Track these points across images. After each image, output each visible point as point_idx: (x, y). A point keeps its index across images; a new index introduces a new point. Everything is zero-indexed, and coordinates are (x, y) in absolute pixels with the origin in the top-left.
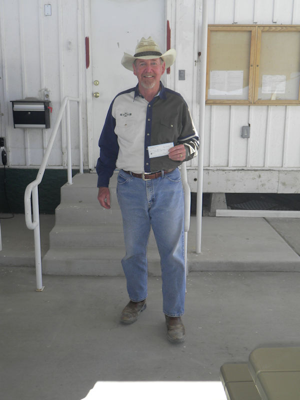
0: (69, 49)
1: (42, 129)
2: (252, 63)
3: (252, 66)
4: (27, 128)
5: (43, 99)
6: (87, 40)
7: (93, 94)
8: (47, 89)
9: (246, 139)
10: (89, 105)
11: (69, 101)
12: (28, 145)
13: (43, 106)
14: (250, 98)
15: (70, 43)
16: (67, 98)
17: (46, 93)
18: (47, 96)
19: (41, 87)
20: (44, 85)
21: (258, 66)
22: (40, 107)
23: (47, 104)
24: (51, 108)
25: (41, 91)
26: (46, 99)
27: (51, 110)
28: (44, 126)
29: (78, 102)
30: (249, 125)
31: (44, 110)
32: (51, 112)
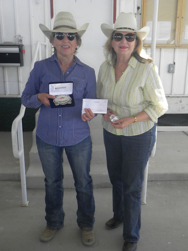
0: (37, 3)
1: (17, 67)
2: (178, 15)
3: (178, 18)
4: (5, 66)
5: (17, 43)
8: (20, 35)
9: (171, 74)
11: (40, 45)
12: (7, 79)
13: (18, 49)
14: (176, 43)
16: (39, 43)
17: (20, 38)
18: (21, 41)
19: (16, 34)
20: (18, 32)
21: (182, 18)
22: (16, 50)
23: (20, 47)
25: (15, 37)
26: (20, 43)
27: (24, 52)
28: (19, 64)
29: (45, 46)
30: (174, 63)
31: (19, 52)
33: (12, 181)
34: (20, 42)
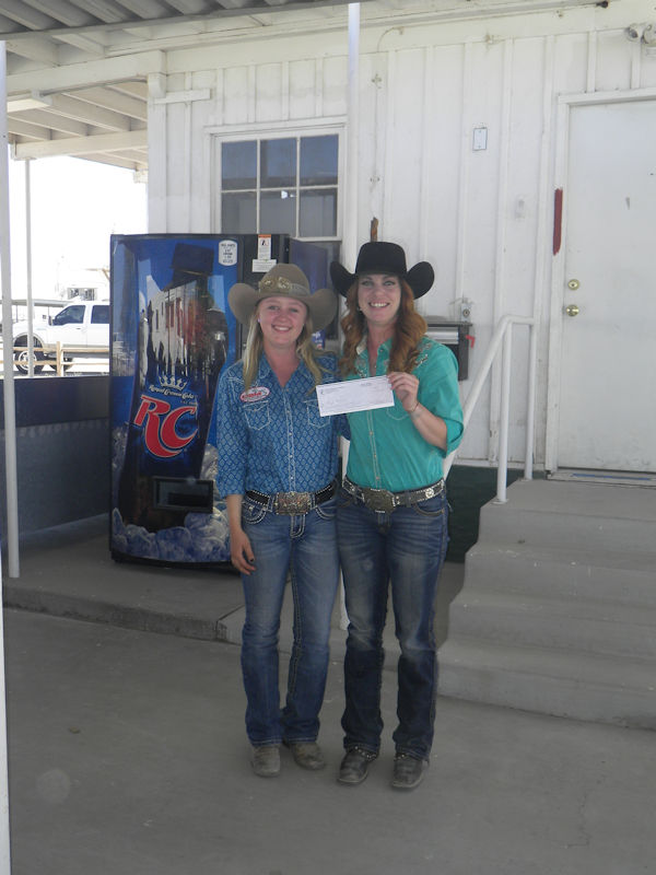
0: (518, 215)
5: (457, 318)
6: (558, 195)
7: (564, 309)
8: (467, 299)
10: (555, 332)
11: (510, 326)
13: (457, 334)
15: (521, 203)
16: (507, 319)
17: (464, 307)
18: (466, 313)
19: (454, 295)
20: (462, 291)
22: (450, 337)
23: (464, 329)
24: (473, 339)
25: (453, 303)
26: (463, 319)
27: (473, 343)
29: (531, 327)
31: (457, 343)
32: (472, 346)
34: (466, 317)
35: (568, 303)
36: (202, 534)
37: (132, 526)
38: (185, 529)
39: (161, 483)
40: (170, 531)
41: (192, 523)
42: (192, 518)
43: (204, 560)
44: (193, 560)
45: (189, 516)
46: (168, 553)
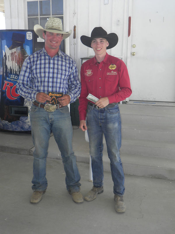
0: (118, 25)
6: (130, 18)
15: (119, 21)
33: (85, 163)
35: (132, 52)
36: (25, 123)
37: (3, 121)
38: (20, 121)
39: (12, 108)
40: (15, 122)
41: (22, 120)
42: (22, 118)
43: (26, 130)
44: (23, 131)
45: (21, 117)
46: (15, 128)
